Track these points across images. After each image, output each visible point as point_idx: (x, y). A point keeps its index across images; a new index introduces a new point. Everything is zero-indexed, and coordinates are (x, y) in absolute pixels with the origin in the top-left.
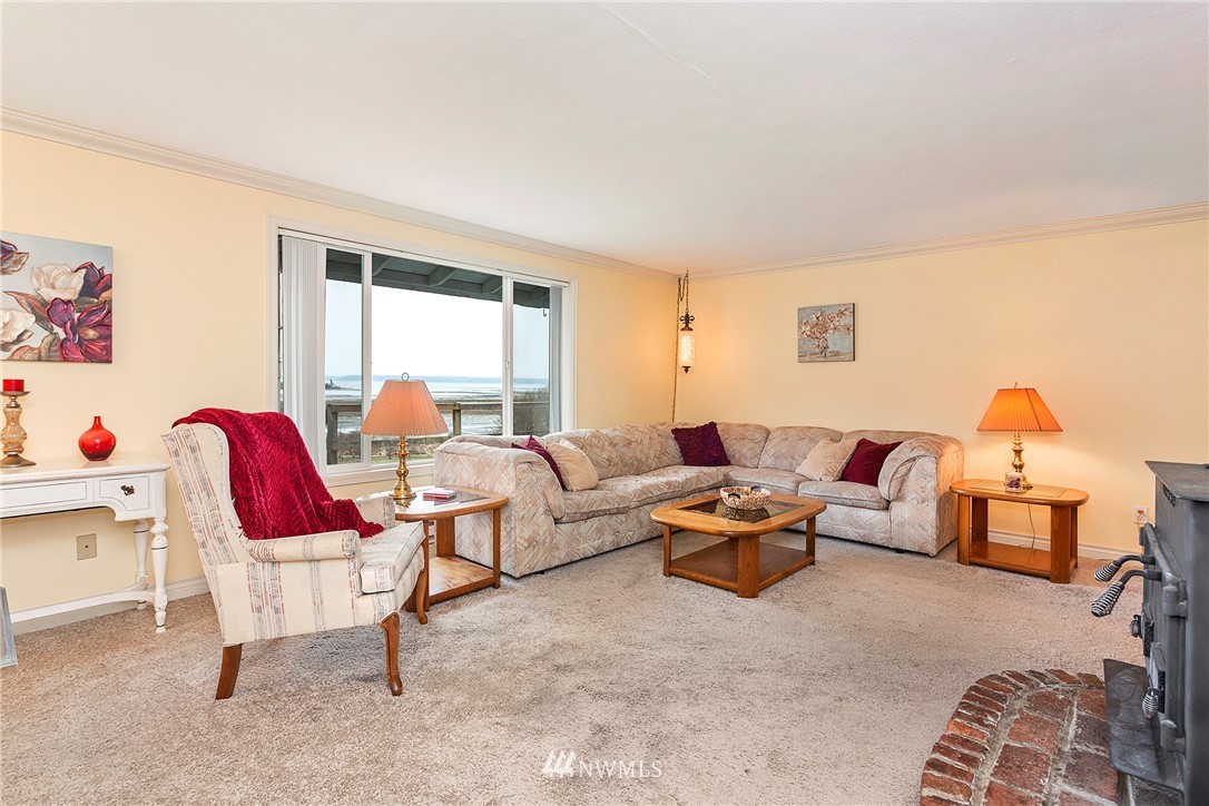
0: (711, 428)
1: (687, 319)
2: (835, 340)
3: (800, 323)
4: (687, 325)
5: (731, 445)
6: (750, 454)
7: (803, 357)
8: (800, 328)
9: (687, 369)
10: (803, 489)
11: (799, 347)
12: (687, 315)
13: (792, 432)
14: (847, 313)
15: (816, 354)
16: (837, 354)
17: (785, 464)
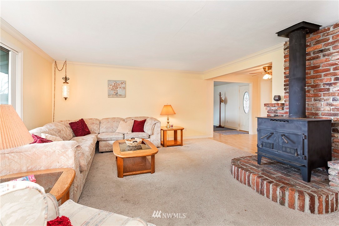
0: (82, 121)
1: (66, 79)
2: (120, 91)
3: (109, 85)
4: (66, 81)
5: (90, 127)
6: (97, 129)
7: (109, 96)
8: (108, 86)
9: (66, 99)
10: (126, 137)
11: (108, 92)
12: (66, 77)
13: (110, 120)
14: (124, 83)
15: (114, 95)
16: (121, 95)
17: (110, 130)
